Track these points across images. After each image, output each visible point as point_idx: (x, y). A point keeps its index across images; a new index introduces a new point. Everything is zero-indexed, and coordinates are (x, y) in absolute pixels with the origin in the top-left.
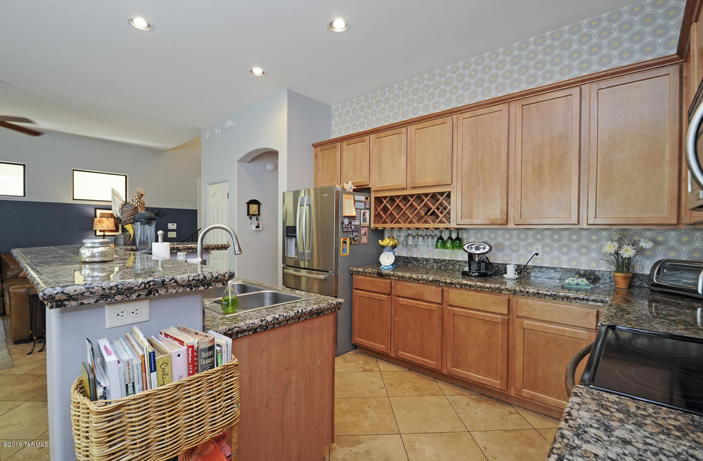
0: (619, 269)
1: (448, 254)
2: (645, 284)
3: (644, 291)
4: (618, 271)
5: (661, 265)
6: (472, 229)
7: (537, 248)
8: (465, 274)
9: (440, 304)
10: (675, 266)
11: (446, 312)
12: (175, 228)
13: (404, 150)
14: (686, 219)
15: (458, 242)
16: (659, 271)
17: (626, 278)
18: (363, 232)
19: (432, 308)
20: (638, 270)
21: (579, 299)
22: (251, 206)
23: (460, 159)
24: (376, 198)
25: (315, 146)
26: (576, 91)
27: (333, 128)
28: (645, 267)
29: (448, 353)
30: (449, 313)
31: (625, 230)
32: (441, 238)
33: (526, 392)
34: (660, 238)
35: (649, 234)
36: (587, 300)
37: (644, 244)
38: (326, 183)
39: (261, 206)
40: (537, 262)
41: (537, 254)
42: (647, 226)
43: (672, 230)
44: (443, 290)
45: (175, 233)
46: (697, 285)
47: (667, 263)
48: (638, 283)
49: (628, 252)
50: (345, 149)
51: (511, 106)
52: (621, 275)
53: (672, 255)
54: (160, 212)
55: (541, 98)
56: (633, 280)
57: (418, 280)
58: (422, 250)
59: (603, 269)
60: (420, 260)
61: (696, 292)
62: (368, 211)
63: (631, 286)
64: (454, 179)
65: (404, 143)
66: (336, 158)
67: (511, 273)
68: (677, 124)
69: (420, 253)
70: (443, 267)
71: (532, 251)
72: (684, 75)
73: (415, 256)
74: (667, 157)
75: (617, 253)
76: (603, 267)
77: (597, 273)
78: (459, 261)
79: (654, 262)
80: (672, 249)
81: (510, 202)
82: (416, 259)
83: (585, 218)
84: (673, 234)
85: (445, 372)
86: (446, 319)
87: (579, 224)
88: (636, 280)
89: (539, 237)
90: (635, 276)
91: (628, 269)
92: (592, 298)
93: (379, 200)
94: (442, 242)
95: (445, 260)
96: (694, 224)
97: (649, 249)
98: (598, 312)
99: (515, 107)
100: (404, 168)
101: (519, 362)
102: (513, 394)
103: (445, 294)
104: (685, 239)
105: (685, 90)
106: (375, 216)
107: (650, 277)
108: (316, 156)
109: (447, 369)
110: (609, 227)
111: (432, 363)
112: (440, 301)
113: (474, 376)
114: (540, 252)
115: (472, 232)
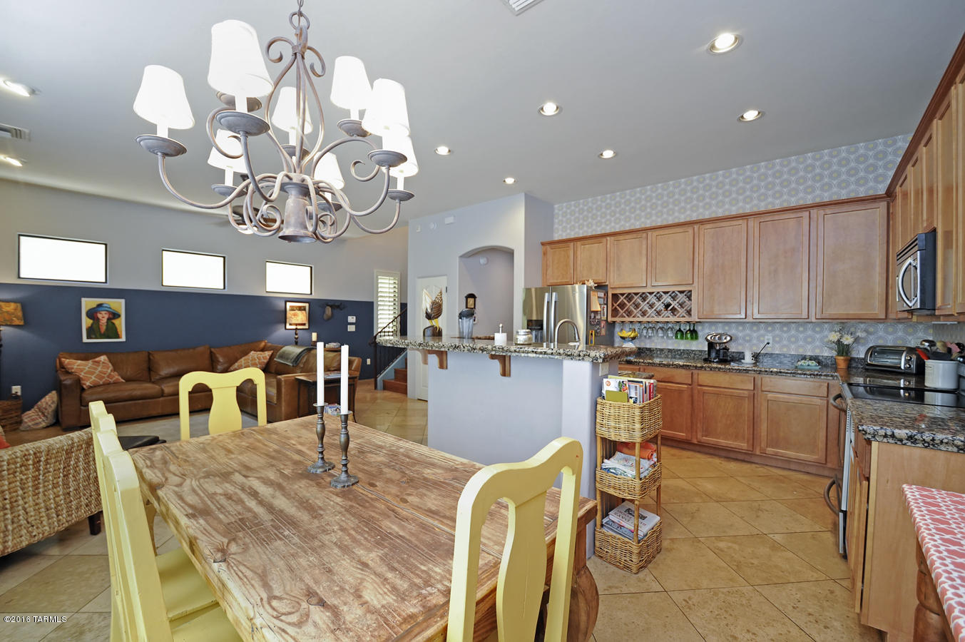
0: (840, 353)
1: (683, 345)
2: (860, 366)
3: (860, 370)
4: (838, 355)
5: (873, 351)
6: (707, 322)
7: (769, 337)
8: (706, 360)
9: (690, 385)
10: (884, 351)
11: (696, 392)
12: (354, 321)
13: (644, 252)
14: (892, 316)
15: (694, 334)
16: (871, 354)
17: (845, 360)
18: (602, 325)
19: (681, 389)
20: (854, 355)
21: (814, 375)
22: (469, 299)
23: (701, 263)
24: (613, 294)
25: (543, 244)
26: (806, 214)
27: (556, 226)
28: (860, 352)
29: (699, 425)
30: (699, 392)
31: (843, 323)
32: (680, 330)
33: (770, 450)
34: (871, 329)
35: (862, 326)
36: (821, 375)
37: (859, 334)
38: (557, 279)
39: (477, 299)
40: (769, 350)
41: (768, 343)
42: (861, 319)
43: (881, 323)
44: (692, 373)
45: (354, 326)
46: (900, 363)
47: (878, 348)
48: (854, 365)
49: (847, 340)
50: (579, 249)
51: (749, 222)
52: (842, 358)
53: (881, 342)
54: (341, 304)
55: (776, 218)
56: (851, 361)
57: (668, 366)
58: (656, 341)
59: (826, 354)
60: (653, 350)
61: (900, 368)
62: (605, 306)
63: (849, 367)
64: (696, 280)
65: (644, 246)
66: (568, 257)
67: (748, 359)
68: (885, 245)
69: (653, 344)
70: (678, 356)
71: (764, 341)
72: (891, 211)
73: (648, 347)
74: (878, 269)
75: (839, 341)
76: (827, 353)
77: (821, 358)
78: (694, 351)
79: (867, 348)
80: (880, 337)
81: (748, 300)
82: (650, 350)
83: (814, 314)
84: (881, 326)
85: (695, 441)
86: (696, 397)
87: (808, 318)
88: (853, 362)
89: (770, 329)
90: (852, 359)
91: (847, 354)
92: (823, 374)
93: (615, 297)
94: (680, 333)
95: (680, 350)
96: (899, 319)
97: (863, 338)
98: (828, 384)
99: (753, 223)
100: (644, 268)
101: (763, 427)
102: (758, 453)
103: (695, 376)
104: (890, 330)
105: (891, 222)
106: (612, 310)
107: (864, 359)
108: (545, 254)
109: (697, 438)
110: (830, 321)
111: (682, 435)
112: (690, 382)
113: (722, 442)
114: (771, 342)
115: (707, 324)
